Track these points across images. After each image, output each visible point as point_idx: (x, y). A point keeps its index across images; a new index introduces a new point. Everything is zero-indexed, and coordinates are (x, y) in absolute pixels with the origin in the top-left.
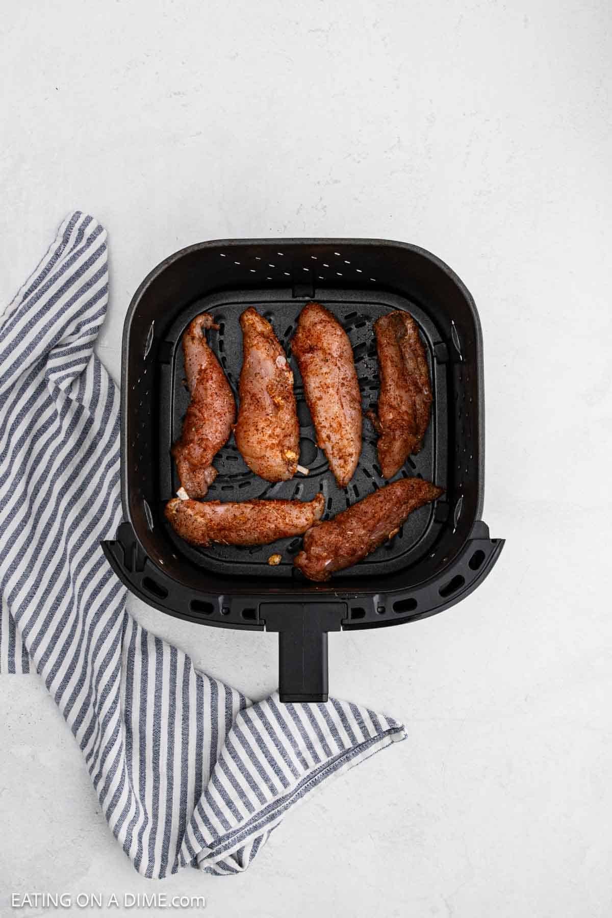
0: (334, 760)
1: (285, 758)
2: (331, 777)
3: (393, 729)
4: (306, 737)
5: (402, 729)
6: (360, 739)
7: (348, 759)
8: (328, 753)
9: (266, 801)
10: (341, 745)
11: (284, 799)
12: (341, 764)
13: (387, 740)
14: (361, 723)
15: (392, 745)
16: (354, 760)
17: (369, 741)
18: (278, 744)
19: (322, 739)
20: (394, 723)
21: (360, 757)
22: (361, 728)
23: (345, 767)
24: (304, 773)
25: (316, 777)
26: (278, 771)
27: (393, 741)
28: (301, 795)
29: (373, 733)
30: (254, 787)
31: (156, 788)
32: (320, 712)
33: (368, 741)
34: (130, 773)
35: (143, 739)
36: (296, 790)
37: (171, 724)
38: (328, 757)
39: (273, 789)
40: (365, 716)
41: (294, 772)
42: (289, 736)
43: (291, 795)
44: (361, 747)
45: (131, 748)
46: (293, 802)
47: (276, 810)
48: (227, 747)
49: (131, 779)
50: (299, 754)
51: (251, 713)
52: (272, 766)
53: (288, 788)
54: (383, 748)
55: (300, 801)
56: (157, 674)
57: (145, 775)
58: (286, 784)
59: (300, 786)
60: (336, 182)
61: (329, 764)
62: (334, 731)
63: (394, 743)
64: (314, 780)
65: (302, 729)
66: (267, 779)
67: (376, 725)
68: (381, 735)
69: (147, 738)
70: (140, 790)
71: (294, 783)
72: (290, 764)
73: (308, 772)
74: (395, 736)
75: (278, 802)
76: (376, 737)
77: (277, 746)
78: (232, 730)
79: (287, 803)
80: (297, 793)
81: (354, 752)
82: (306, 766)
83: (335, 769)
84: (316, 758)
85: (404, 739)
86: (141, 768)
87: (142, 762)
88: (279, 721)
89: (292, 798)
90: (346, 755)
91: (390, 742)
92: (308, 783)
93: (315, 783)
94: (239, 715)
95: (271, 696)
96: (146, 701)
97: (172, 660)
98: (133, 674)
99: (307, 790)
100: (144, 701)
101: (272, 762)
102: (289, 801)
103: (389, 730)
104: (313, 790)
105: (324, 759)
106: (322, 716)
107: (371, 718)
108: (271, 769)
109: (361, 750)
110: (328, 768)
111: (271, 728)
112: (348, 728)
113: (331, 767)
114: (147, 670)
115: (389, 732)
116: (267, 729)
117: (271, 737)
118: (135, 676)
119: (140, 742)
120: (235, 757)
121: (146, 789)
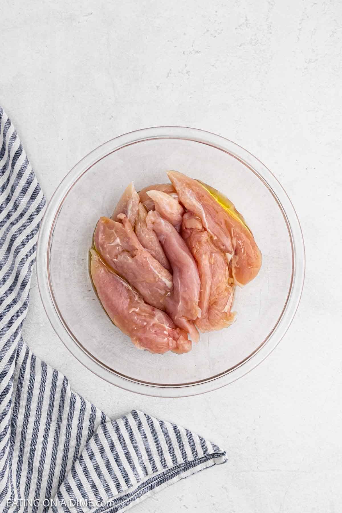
0: (168, 472)
1: (131, 465)
2: (164, 485)
3: (217, 454)
4: (149, 451)
5: (223, 454)
6: (191, 458)
7: (179, 473)
8: (164, 465)
9: (112, 496)
10: (175, 461)
11: (126, 497)
12: (173, 476)
13: (210, 462)
14: (192, 445)
15: (215, 466)
16: (184, 474)
17: (198, 461)
18: (127, 453)
19: (161, 454)
20: (218, 449)
21: (188, 472)
22: (192, 450)
23: (176, 478)
24: (144, 479)
25: (152, 483)
26: (125, 474)
27: (215, 463)
28: (139, 496)
29: (201, 454)
30: (105, 484)
31: (29, 478)
32: (162, 433)
33: (196, 460)
34: (11, 465)
35: (23, 438)
36: (136, 491)
37: (47, 430)
38: (164, 468)
39: (118, 487)
40: (197, 441)
41: (137, 476)
42: (136, 447)
43: (131, 494)
44: (189, 465)
45: (14, 445)
46: (133, 500)
47: (119, 505)
48: (87, 450)
49: (11, 470)
50: (141, 463)
51: (109, 426)
52: (120, 469)
53: (130, 489)
54: (207, 468)
55: (137, 501)
56: (40, 389)
57: (21, 468)
58: (129, 485)
59: (139, 488)
60: (197, 52)
61: (163, 474)
62: (171, 449)
63: (216, 466)
64: (151, 486)
65: (146, 444)
66: (115, 479)
67: (204, 448)
68: (208, 457)
69: (27, 439)
70: (17, 479)
71: (135, 485)
72: (134, 470)
73: (147, 478)
74: (217, 460)
75: (121, 499)
76: (202, 458)
77: (126, 454)
78: (92, 437)
79: (128, 500)
80: (136, 494)
81: (184, 468)
82: (146, 473)
83: (168, 479)
84: (155, 469)
85: (224, 462)
86: (18, 462)
87: (21, 457)
88: (130, 436)
89: (132, 497)
90: (178, 469)
91: (213, 464)
92: (146, 487)
93: (151, 488)
94: (100, 426)
95: (127, 416)
96: (29, 410)
97: (53, 379)
98: (22, 387)
99: (144, 492)
100: (28, 410)
101: (120, 466)
102: (130, 499)
103: (214, 454)
104: (149, 493)
105: (160, 470)
106: (163, 436)
107: (201, 443)
108: (120, 472)
109: (190, 467)
110: (163, 478)
111: (124, 440)
112: (182, 448)
113: (164, 478)
114: (33, 385)
115: (213, 455)
116: (120, 440)
117: (122, 447)
118: (23, 389)
119: (21, 441)
120: (93, 459)
121: (21, 478)
